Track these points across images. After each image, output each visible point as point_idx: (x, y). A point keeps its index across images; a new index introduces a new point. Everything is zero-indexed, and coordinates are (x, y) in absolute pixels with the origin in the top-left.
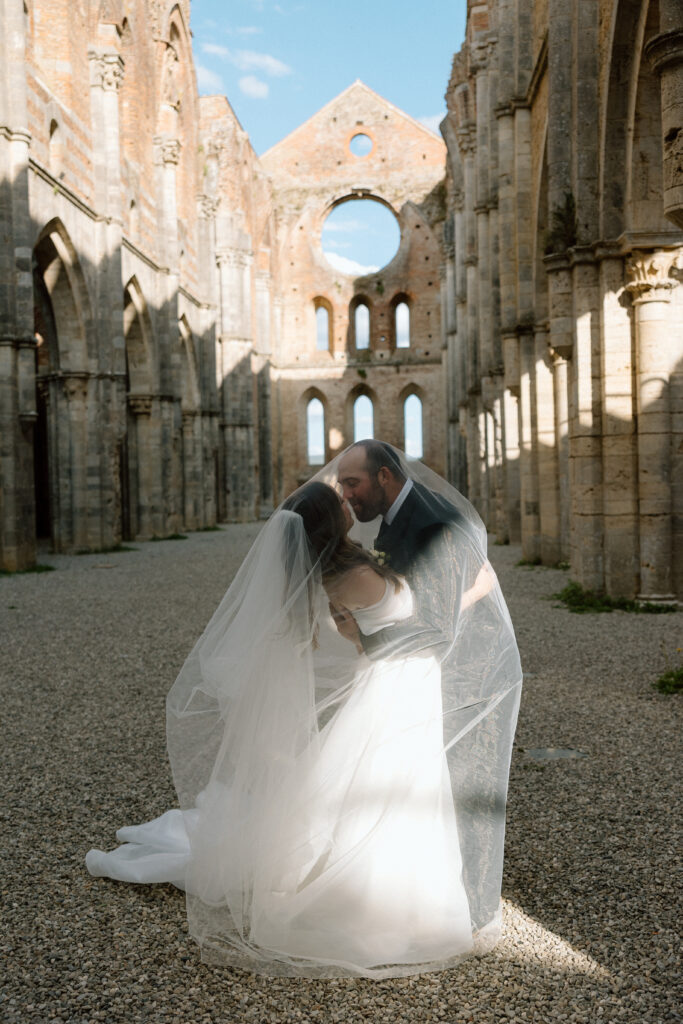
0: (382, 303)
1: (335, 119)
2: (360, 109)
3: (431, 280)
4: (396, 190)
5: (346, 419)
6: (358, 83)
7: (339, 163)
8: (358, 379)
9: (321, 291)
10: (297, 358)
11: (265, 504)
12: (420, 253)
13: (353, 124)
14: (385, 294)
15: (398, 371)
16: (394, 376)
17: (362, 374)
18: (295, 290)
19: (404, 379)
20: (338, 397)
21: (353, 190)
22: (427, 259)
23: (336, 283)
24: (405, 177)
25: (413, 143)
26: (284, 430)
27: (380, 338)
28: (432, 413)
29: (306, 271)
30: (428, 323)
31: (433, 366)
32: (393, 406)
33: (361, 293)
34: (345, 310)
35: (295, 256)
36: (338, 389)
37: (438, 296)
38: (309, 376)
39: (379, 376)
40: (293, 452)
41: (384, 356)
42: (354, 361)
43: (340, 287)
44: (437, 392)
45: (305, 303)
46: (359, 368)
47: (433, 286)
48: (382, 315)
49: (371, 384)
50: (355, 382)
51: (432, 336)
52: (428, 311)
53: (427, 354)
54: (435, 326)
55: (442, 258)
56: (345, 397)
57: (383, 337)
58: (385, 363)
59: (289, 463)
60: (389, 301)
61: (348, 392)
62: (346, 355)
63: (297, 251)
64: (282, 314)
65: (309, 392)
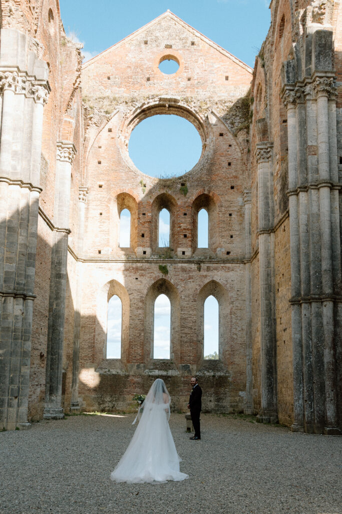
0: (185, 203)
1: (146, 43)
2: (170, 35)
3: (233, 185)
4: (201, 102)
5: (145, 314)
6: (168, 13)
7: (148, 79)
8: (160, 275)
9: (127, 189)
10: (100, 252)
12: (223, 159)
13: (163, 46)
14: (188, 195)
15: (199, 269)
16: (195, 274)
17: (164, 270)
18: (100, 186)
19: (206, 276)
20: (139, 291)
21: (160, 100)
22: (229, 164)
23: (141, 182)
24: (208, 94)
25: (216, 66)
27: (182, 236)
28: (231, 312)
29: (112, 170)
30: (229, 224)
31: (234, 265)
32: (194, 303)
33: (165, 192)
34: (149, 208)
35: (103, 155)
36: (139, 283)
37: (240, 199)
38: (110, 269)
39: (181, 272)
40: (89, 345)
41: (186, 254)
42: (155, 257)
43: (145, 186)
44: (238, 291)
45: (110, 199)
46: (161, 264)
47: (235, 189)
48: (185, 214)
49: (172, 281)
50: (156, 277)
51: (234, 236)
52: (230, 213)
53: (228, 253)
54: (236, 227)
55: (245, 163)
56: (145, 292)
57: (185, 236)
58: (186, 260)
59: (86, 356)
60: (192, 202)
61: (148, 286)
62: (148, 250)
63: (105, 150)
64: (87, 209)
65: (109, 285)
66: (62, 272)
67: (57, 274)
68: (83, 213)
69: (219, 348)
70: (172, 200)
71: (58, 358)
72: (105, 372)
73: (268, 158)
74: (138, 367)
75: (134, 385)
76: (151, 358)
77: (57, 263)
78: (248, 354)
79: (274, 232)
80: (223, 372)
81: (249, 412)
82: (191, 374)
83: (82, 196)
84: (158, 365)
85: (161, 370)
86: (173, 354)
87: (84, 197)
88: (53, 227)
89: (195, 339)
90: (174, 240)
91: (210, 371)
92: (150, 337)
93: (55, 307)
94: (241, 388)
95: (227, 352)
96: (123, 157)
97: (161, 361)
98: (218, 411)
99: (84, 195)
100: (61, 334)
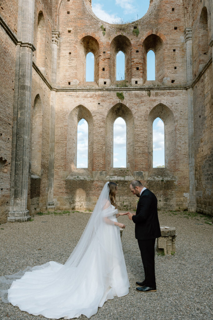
3: (176, 26)
5: (106, 131)
8: (118, 101)
9: (90, 33)
10: (69, 83)
11: (16, 204)
12: (168, 5)
14: (139, 35)
15: (149, 95)
16: (146, 98)
17: (120, 96)
18: (69, 32)
19: (155, 101)
20: (101, 113)
22: (173, 9)
23: (102, 27)
26: (56, 138)
27: (135, 69)
28: (176, 129)
29: (78, 18)
30: (173, 58)
31: (177, 91)
32: (145, 122)
33: (121, 34)
34: (108, 47)
35: (71, 7)
36: (101, 107)
37: (182, 38)
38: (78, 97)
39: (134, 98)
40: (62, 157)
41: (138, 83)
42: (114, 86)
43: (105, 30)
44: (181, 111)
45: (77, 41)
46: (118, 92)
47: (178, 30)
48: (137, 51)
49: (127, 105)
50: (114, 102)
51: (177, 68)
52: (174, 49)
53: (173, 81)
54: (179, 60)
55: (186, 8)
56: (106, 114)
57: (138, 69)
58: (139, 87)
59: (59, 166)
60: (143, 41)
61: (108, 110)
62: (108, 81)
63: (73, 3)
64: (59, 50)
65: (78, 110)
66: (26, 84)
67: (21, 86)
68: (55, 53)
69: (165, 158)
70: (127, 42)
71: (23, 164)
72: (75, 178)
74: (101, 174)
75: (98, 189)
76: (111, 167)
77: (21, 76)
78: (191, 163)
80: (169, 177)
81: (193, 210)
82: (144, 179)
83: (54, 39)
84: (117, 172)
85: (119, 176)
86: (129, 164)
87: (57, 40)
88: (16, 40)
89: (147, 151)
90: (129, 74)
91: (159, 176)
92: (110, 151)
93: (19, 116)
94: (185, 190)
95: (173, 161)
96: (87, 8)
97: (119, 170)
98: (166, 208)
99: (56, 38)
100: (25, 141)
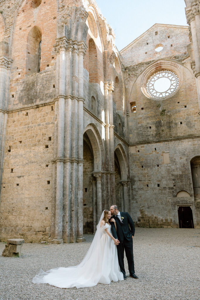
73: (8, 67)
79: (8, 113)
